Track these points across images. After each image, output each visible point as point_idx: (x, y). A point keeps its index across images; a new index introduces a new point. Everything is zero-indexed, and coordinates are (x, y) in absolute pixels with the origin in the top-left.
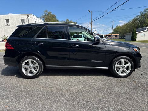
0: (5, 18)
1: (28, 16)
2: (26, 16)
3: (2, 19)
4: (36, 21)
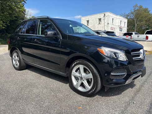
0: (87, 19)
1: (105, 14)
2: (103, 15)
3: (84, 20)
4: (113, 19)
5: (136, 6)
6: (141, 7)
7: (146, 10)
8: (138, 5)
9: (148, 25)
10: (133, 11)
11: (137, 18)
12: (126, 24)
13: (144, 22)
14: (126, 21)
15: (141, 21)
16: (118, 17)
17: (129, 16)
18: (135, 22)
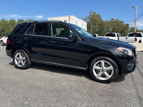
1: (70, 17)
2: (68, 17)
4: (76, 22)
5: (91, 12)
6: (95, 13)
7: (99, 16)
8: (93, 12)
9: (101, 29)
10: (89, 16)
11: (93, 22)
12: (86, 26)
13: (97, 26)
14: (86, 24)
15: (95, 24)
16: (80, 20)
17: (86, 20)
18: (91, 25)
